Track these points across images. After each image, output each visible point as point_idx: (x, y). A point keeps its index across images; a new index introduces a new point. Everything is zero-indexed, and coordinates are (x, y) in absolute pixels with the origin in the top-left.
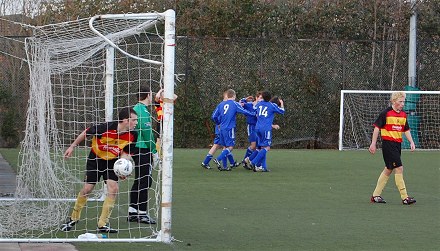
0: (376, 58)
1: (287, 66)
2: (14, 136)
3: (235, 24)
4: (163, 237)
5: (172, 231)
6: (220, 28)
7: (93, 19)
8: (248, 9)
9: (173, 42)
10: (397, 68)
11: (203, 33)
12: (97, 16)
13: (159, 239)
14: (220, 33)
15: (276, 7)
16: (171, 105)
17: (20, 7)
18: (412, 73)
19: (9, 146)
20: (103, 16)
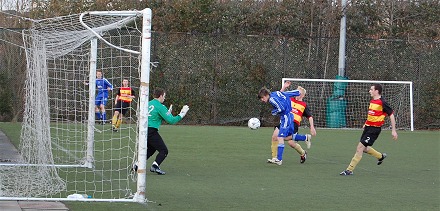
0: (312, 51)
1: (238, 57)
2: (9, 112)
3: (194, 21)
4: (138, 198)
5: (146, 194)
6: (183, 24)
7: (83, 14)
8: (205, 9)
9: (149, 35)
10: (330, 61)
11: (168, 29)
12: (86, 13)
13: (134, 200)
14: (182, 29)
15: (229, 8)
16: (147, 88)
17: (15, 4)
18: (341, 65)
19: (5, 120)
20: (91, 13)
